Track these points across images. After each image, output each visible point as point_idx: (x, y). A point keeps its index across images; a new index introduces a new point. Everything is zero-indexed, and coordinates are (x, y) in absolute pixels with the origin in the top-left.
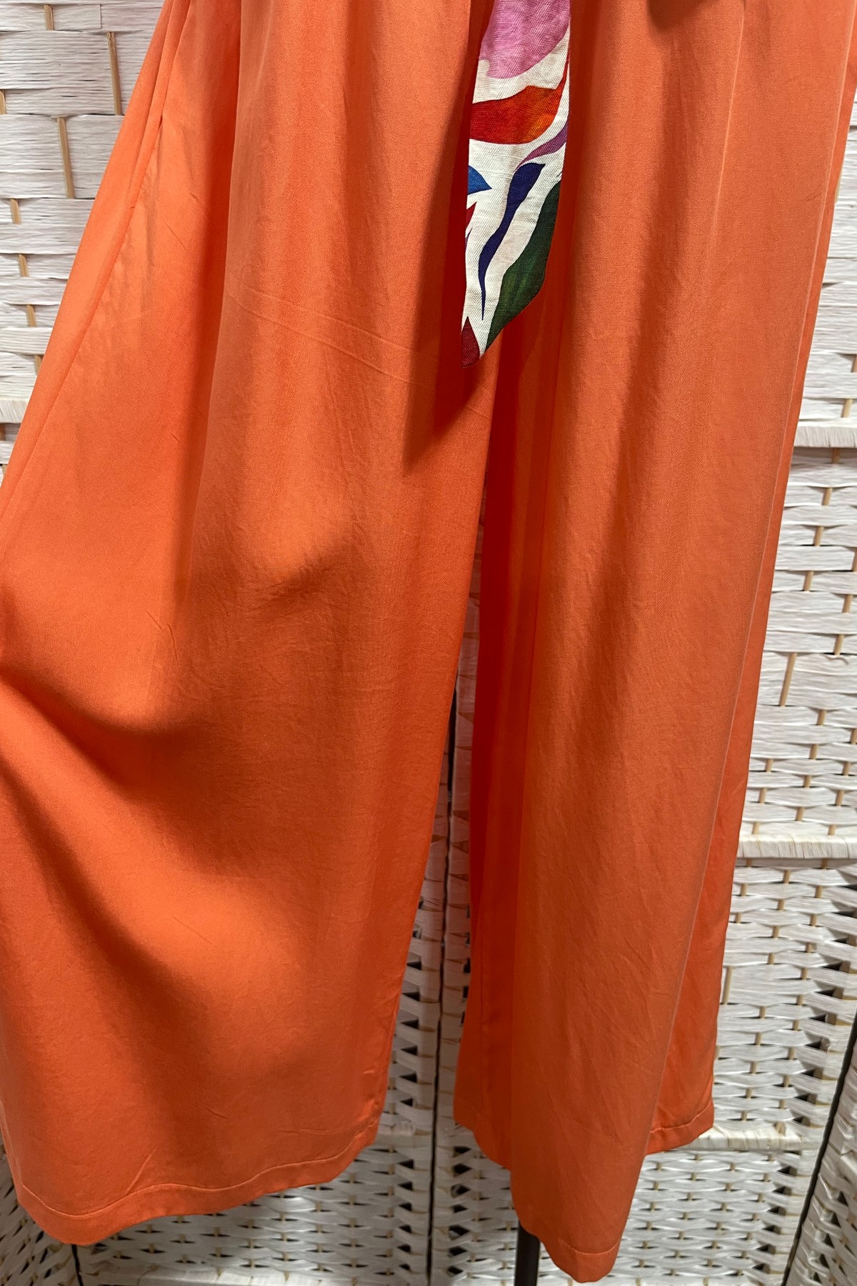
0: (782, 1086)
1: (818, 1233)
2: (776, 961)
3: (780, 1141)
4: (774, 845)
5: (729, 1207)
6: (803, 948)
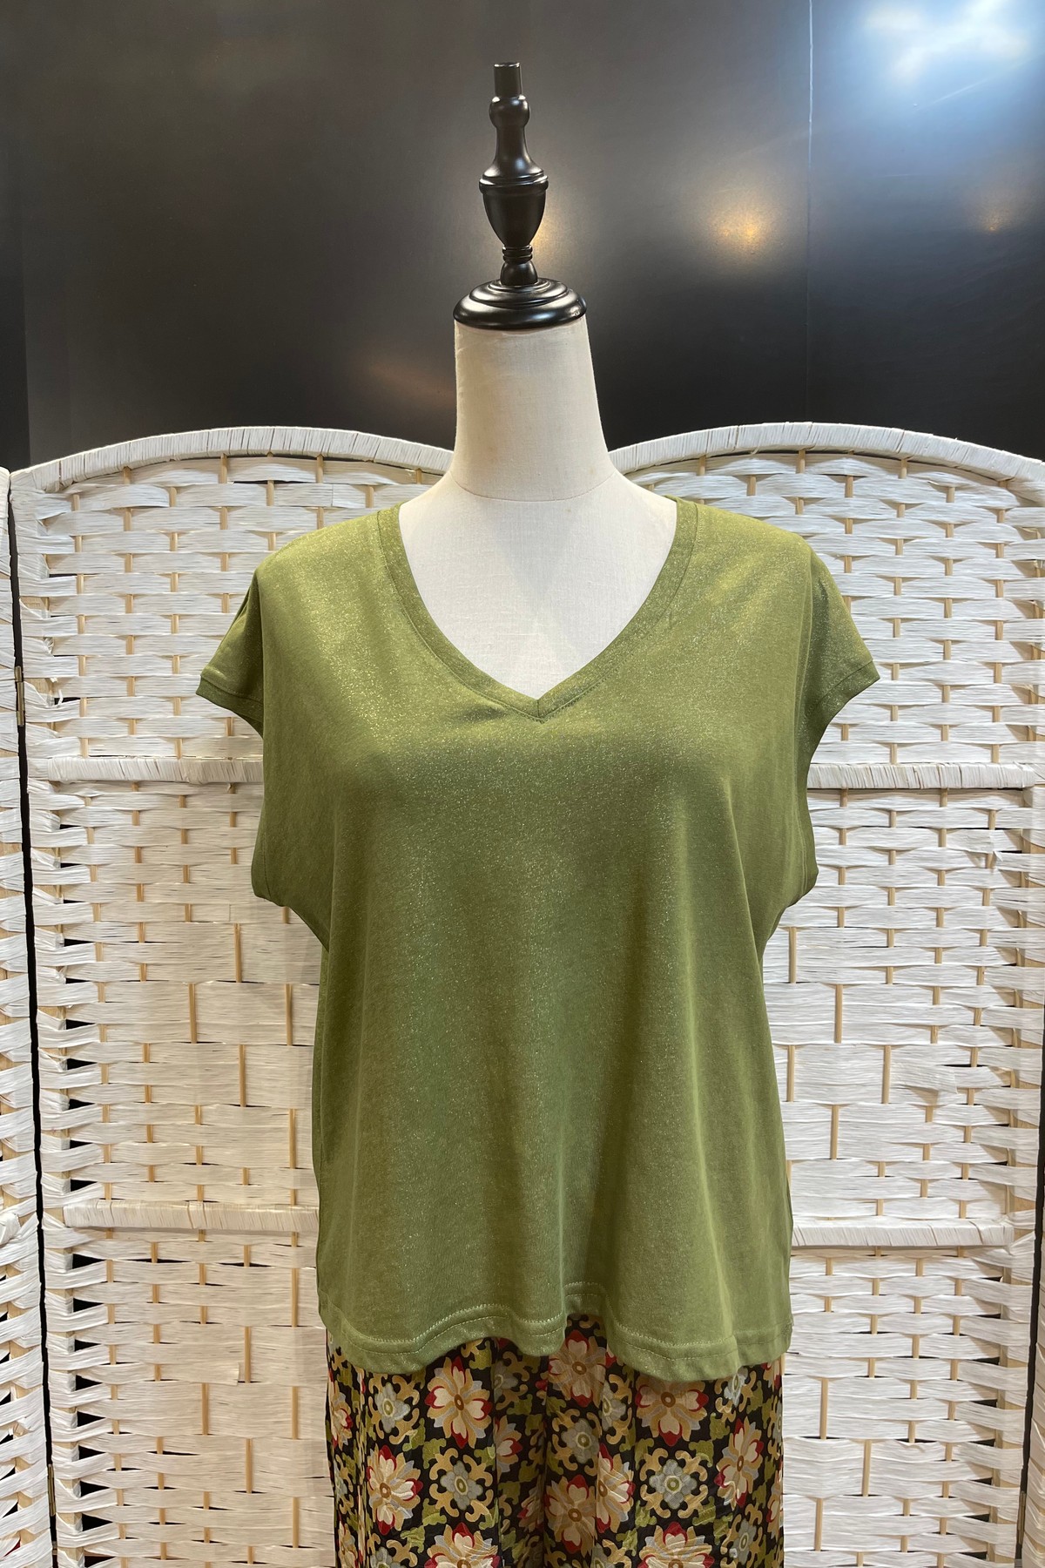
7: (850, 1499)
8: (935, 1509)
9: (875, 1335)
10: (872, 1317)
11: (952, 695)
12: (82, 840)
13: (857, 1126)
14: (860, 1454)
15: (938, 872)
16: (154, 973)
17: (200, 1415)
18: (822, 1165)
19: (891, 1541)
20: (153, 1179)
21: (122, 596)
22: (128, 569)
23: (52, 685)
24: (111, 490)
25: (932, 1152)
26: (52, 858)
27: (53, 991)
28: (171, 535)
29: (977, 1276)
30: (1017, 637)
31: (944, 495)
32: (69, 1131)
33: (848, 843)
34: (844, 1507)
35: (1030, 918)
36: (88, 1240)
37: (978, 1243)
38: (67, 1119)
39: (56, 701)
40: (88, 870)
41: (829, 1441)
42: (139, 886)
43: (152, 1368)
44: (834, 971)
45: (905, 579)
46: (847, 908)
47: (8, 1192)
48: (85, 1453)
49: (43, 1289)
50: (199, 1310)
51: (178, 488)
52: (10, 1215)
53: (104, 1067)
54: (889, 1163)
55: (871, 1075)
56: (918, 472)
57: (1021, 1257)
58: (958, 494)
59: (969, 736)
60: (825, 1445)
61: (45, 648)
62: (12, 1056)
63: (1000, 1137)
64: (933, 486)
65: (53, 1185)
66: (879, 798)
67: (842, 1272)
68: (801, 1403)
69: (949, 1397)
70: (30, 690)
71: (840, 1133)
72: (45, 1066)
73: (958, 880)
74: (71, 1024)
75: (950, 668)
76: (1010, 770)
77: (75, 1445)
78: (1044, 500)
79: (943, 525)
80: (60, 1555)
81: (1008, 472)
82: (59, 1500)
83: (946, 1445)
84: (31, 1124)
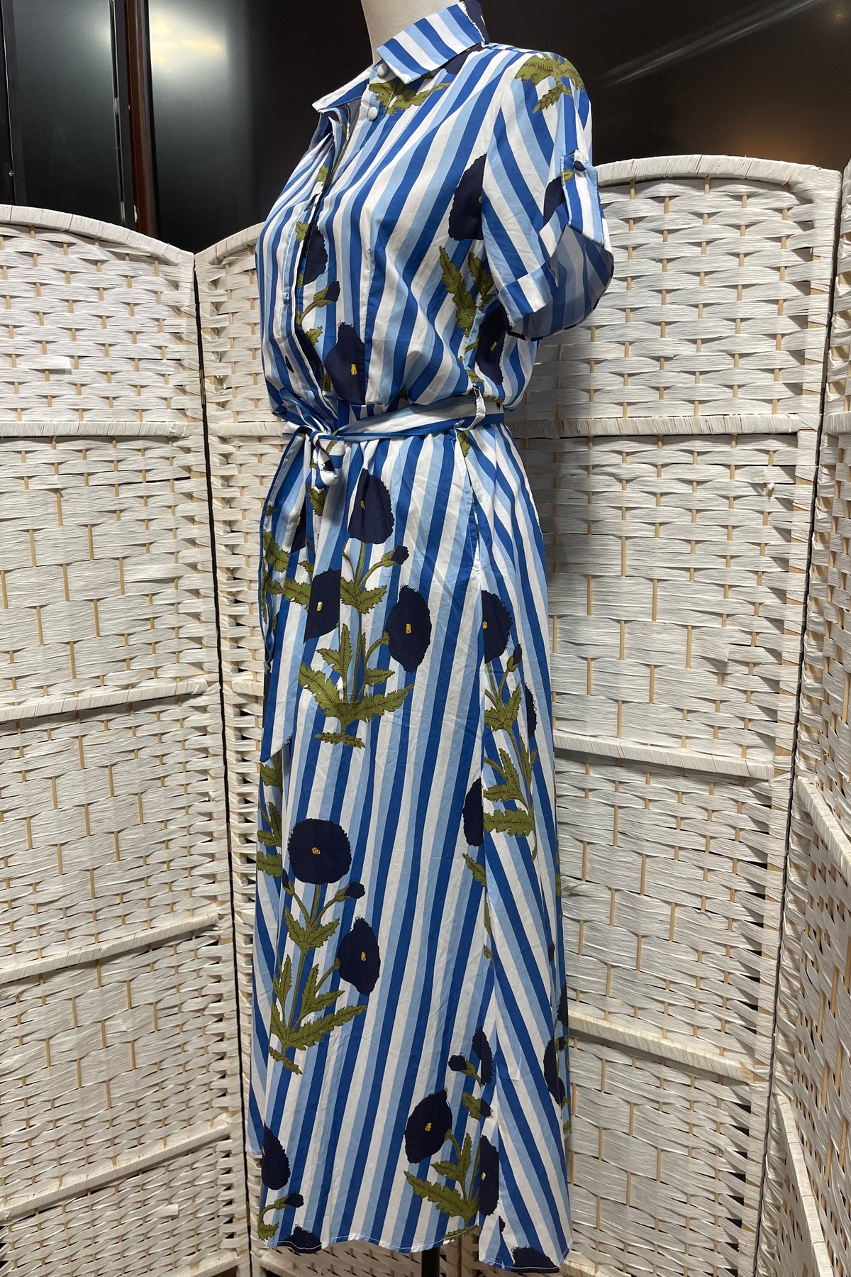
4: (671, 1049)
6: (713, 1150)
7: (660, 941)
8: (719, 963)
9: (678, 831)
10: (675, 817)
11: (742, 361)
12: (236, 471)
13: (667, 682)
15: (727, 498)
18: (642, 706)
19: (689, 978)
21: (249, 324)
22: (251, 309)
23: (220, 381)
24: (242, 260)
25: (722, 706)
26: (222, 481)
27: (225, 560)
29: (753, 802)
30: (793, 312)
31: (739, 203)
32: (236, 640)
33: (662, 477)
34: (657, 947)
35: (794, 535)
36: (245, 702)
37: (748, 775)
38: (232, 632)
39: (220, 390)
40: (237, 489)
41: (645, 897)
44: (650, 568)
45: (707, 273)
46: (661, 524)
47: (206, 667)
48: (247, 821)
49: (224, 724)
52: (203, 680)
53: (249, 605)
54: (689, 711)
55: (678, 646)
56: (718, 187)
57: (780, 791)
58: (751, 200)
59: (754, 393)
60: (642, 899)
61: (213, 357)
62: (201, 591)
63: (771, 700)
64: (729, 196)
65: (227, 668)
66: (684, 441)
67: (657, 784)
68: (627, 868)
69: (729, 886)
70: (207, 383)
71: (656, 686)
72: (222, 601)
73: (744, 505)
74: (235, 579)
75: (739, 340)
76: (782, 420)
77: (240, 814)
78: (814, 197)
79: (738, 227)
80: (234, 874)
81: (784, 177)
82: (233, 844)
83: (727, 918)
84: (214, 633)
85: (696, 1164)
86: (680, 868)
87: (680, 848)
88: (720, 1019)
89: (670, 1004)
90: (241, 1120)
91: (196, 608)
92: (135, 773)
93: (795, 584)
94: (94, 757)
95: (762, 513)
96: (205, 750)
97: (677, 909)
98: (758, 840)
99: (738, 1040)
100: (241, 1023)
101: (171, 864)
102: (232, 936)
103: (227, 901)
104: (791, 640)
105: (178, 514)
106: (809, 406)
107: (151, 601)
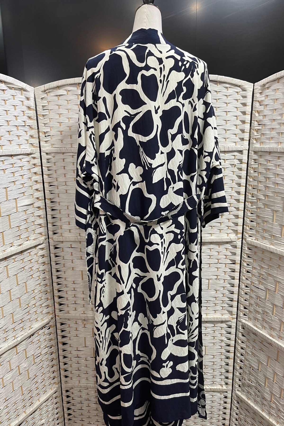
0: (221, 375)
1: (234, 412)
2: (215, 344)
3: (222, 389)
4: (210, 318)
5: (213, 408)
6: (220, 341)
7: (206, 290)
8: (222, 292)
9: (210, 259)
11: (228, 131)
12: (53, 165)
14: (208, 282)
15: (224, 168)
16: (68, 192)
17: (81, 276)
19: (214, 298)
20: (70, 232)
21: (58, 114)
22: (59, 108)
23: (45, 133)
24: (55, 91)
25: (222, 224)
26: (47, 168)
27: (48, 195)
28: (67, 100)
29: (231, 248)
30: (241, 119)
31: (227, 89)
32: (53, 223)
34: (205, 292)
35: (242, 177)
36: (58, 244)
38: (52, 220)
39: (46, 136)
40: (54, 171)
42: (65, 174)
43: (72, 268)
45: (218, 107)
47: (42, 234)
48: (59, 284)
49: (50, 253)
50: (80, 257)
51: (68, 91)
52: (43, 238)
53: (60, 210)
54: (214, 226)
56: (221, 84)
57: (239, 244)
58: (229, 89)
59: (231, 140)
61: (43, 125)
62: (41, 207)
63: (236, 221)
64: (224, 87)
65: (51, 233)
69: (225, 271)
70: (40, 134)
72: (48, 210)
73: (228, 170)
74: (52, 202)
75: (227, 126)
76: (239, 147)
77: (57, 282)
78: (247, 90)
79: (226, 96)
80: (55, 303)
81: (240, 84)
82: (55, 293)
83: (224, 280)
84: (46, 221)
85: (216, 347)
86: (212, 269)
87: (211, 264)
88: (222, 307)
89: (209, 306)
90: (60, 385)
91: (40, 213)
92: (24, 275)
93: (243, 190)
94: (12, 272)
95: (233, 172)
96: (44, 262)
97: (210, 280)
98: (233, 258)
99: (227, 310)
100: (59, 352)
101: (36, 304)
102: (55, 324)
103: (53, 313)
104: (242, 204)
105: (33, 180)
106: (246, 144)
107: (26, 213)
